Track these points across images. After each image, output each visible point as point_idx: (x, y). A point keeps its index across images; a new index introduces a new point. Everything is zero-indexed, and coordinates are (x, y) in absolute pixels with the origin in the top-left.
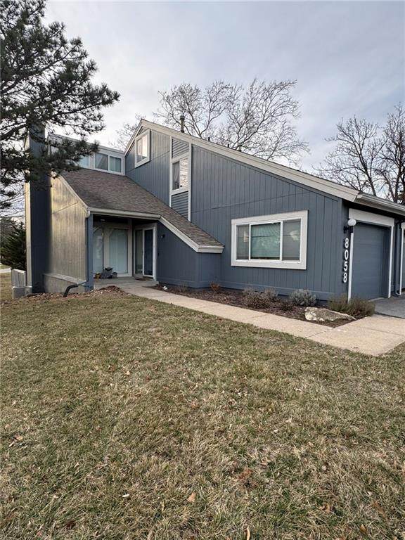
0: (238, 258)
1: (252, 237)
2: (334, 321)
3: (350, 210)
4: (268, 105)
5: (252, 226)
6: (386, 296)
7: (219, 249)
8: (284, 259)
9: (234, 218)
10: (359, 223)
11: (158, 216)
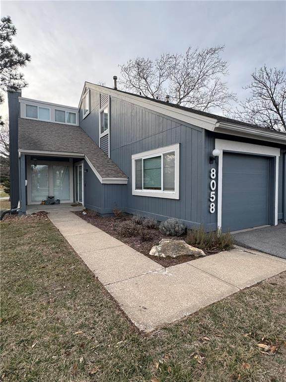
0: (137, 188)
1: (144, 170)
2: (176, 258)
3: (216, 140)
4: (202, 67)
5: (144, 160)
6: (272, 224)
7: (124, 180)
8: (164, 190)
9: (133, 154)
10: (226, 153)
11: (83, 155)
